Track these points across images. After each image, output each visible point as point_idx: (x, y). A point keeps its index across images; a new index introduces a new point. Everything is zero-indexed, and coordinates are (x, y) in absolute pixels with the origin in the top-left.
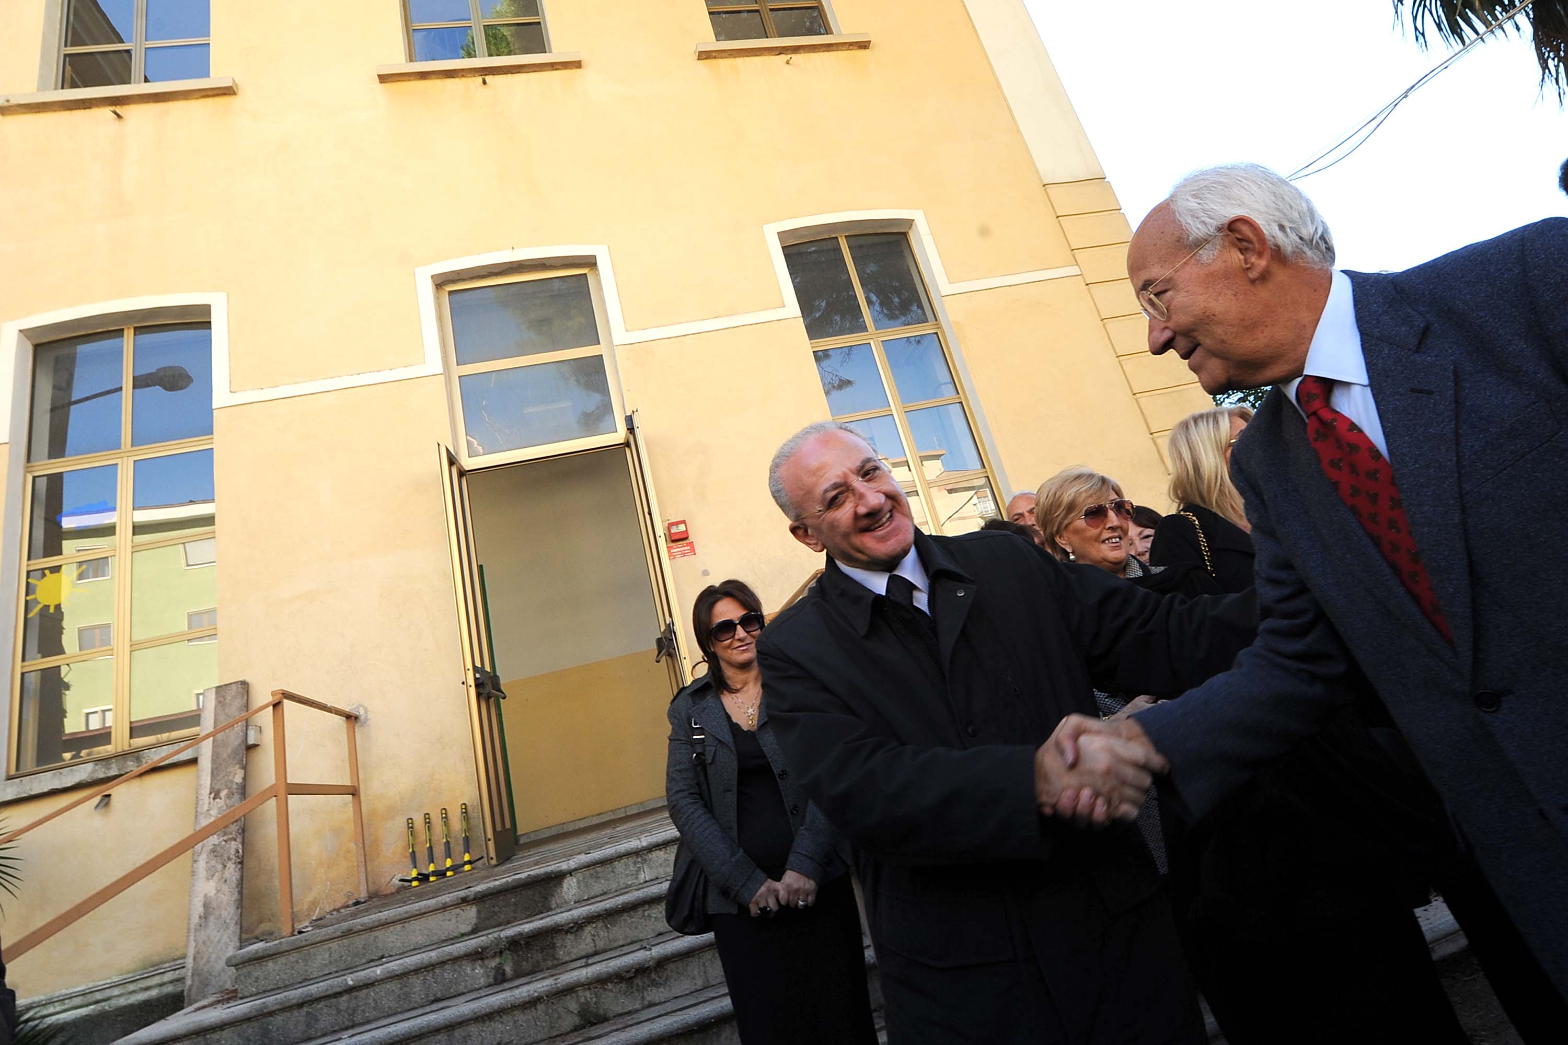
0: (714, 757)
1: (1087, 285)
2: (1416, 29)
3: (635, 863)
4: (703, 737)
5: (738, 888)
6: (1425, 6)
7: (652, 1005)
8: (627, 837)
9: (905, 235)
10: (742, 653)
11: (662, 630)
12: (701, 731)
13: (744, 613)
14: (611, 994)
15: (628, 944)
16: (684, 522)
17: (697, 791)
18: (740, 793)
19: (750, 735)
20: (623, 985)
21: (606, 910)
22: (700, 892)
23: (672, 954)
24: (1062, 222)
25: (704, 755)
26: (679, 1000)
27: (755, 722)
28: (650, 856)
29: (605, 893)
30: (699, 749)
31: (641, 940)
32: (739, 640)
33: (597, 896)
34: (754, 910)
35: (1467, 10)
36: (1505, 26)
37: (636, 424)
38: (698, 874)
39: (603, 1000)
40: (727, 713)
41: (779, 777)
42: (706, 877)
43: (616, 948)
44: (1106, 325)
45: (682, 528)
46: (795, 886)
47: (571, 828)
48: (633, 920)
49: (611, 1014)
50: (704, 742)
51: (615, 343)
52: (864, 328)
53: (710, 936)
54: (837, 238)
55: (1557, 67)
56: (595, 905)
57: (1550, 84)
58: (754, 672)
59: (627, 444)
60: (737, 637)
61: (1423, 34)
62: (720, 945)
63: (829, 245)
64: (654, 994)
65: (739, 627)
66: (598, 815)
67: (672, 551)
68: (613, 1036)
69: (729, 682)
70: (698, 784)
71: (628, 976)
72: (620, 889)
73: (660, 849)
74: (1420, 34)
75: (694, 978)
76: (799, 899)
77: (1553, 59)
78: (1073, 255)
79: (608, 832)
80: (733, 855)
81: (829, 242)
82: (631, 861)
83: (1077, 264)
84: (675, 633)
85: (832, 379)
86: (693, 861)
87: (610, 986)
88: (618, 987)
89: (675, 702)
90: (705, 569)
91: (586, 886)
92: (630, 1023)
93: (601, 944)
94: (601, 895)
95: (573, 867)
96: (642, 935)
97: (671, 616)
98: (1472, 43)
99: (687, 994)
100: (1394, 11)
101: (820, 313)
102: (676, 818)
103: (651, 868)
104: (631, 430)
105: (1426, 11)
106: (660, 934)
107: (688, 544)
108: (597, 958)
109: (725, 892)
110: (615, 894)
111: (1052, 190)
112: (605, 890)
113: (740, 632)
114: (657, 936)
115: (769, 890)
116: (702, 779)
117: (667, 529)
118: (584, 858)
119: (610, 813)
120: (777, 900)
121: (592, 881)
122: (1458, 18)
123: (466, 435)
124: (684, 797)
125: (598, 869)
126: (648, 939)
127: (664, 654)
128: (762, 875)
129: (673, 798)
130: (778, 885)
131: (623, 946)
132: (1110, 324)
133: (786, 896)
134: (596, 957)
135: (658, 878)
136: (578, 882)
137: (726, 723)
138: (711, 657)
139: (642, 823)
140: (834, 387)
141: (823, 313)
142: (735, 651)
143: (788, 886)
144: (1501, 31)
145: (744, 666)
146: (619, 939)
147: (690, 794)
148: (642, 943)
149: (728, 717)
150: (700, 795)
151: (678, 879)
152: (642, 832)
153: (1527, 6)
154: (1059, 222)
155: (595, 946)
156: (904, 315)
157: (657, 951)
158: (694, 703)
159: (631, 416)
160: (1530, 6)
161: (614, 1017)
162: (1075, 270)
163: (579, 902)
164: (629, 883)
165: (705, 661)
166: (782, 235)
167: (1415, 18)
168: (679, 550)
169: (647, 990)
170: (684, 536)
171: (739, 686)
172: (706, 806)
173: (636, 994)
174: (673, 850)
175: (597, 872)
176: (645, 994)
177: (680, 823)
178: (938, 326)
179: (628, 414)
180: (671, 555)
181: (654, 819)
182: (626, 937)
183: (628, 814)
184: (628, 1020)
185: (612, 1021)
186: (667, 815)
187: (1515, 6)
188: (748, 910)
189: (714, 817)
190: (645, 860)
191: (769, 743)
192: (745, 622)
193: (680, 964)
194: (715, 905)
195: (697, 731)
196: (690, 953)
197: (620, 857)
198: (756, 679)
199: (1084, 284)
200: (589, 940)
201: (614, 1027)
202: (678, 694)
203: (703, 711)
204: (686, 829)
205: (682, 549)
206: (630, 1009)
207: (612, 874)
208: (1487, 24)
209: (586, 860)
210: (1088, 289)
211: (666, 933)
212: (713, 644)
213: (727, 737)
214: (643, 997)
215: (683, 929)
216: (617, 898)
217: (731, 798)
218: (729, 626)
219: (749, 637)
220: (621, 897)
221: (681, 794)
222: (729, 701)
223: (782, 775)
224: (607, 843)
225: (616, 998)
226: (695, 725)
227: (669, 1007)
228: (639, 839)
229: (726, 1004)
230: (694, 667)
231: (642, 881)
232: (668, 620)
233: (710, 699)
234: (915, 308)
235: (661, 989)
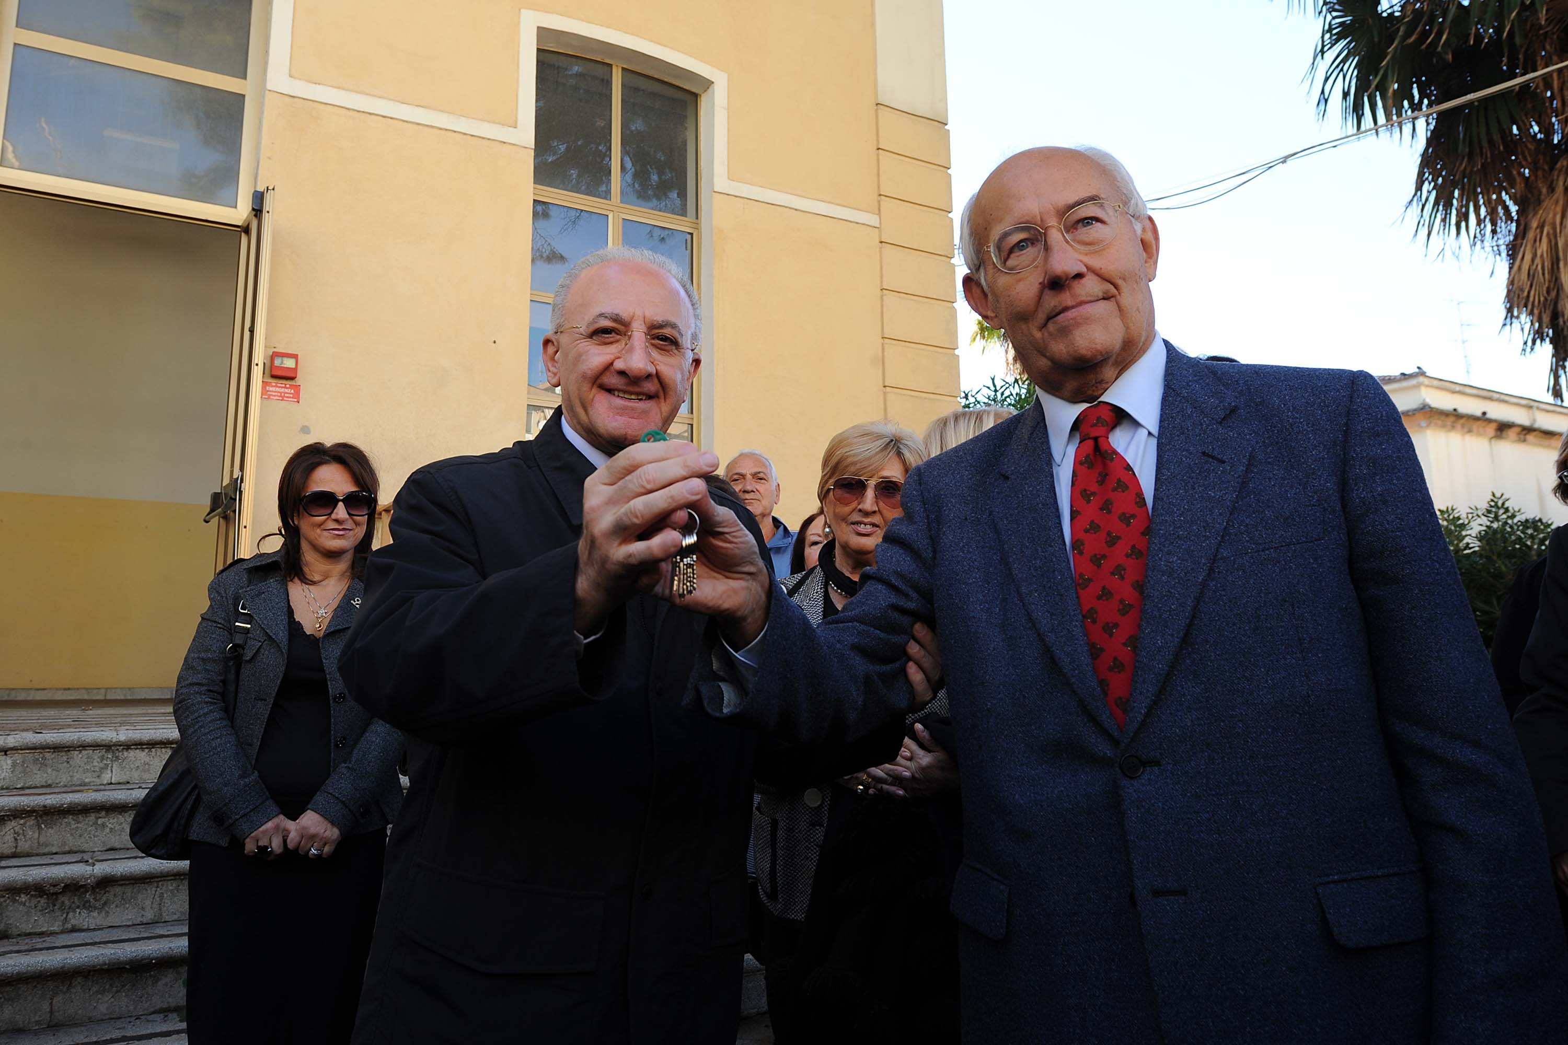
0: (255, 655)
1: (881, 242)
2: (1323, 92)
3: (102, 758)
4: (249, 626)
5: (237, 817)
6: (1342, 70)
7: (74, 930)
8: (98, 724)
9: (695, 96)
10: (334, 538)
11: (224, 485)
12: (249, 618)
13: (354, 489)
14: (21, 908)
15: (65, 853)
16: (295, 357)
17: (221, 690)
18: (275, 705)
19: (312, 640)
20: (43, 901)
21: (45, 806)
22: (186, 811)
23: (122, 876)
24: (880, 157)
25: (243, 649)
26: (116, 930)
27: (324, 627)
28: (126, 754)
29: (49, 786)
30: (239, 640)
31: (84, 852)
32: (337, 521)
33: (36, 787)
34: (250, 846)
35: (1378, 93)
36: (1404, 127)
37: (267, 206)
38: (189, 789)
39: (7, 913)
40: (289, 607)
41: (334, 699)
42: (199, 794)
43: (44, 854)
44: (884, 297)
45: (290, 363)
46: (313, 830)
47: (22, 696)
48: (79, 825)
49: (15, 931)
50: (248, 633)
51: (269, 86)
52: (607, 195)
53: (185, 864)
54: (611, 65)
55: (1429, 192)
56: (31, 798)
57: (1415, 208)
58: (342, 565)
59: (246, 230)
60: (333, 516)
61: (1326, 101)
62: (193, 878)
63: (599, 71)
64: (80, 918)
65: (341, 504)
66: (65, 689)
67: (267, 388)
68: (11, 958)
69: (306, 569)
70: (223, 682)
71: (52, 890)
72: (71, 786)
73: (143, 749)
74: (1324, 99)
75: (143, 909)
76: (312, 846)
77: (1430, 183)
78: (879, 202)
79: (75, 713)
80: (242, 777)
81: (600, 67)
82: (97, 754)
83: (879, 214)
84: (241, 492)
85: (543, 245)
86: (187, 773)
87: (23, 898)
88: (34, 901)
89: (224, 574)
90: (307, 424)
91: (24, 772)
92: (39, 946)
93: (24, 846)
94: (42, 787)
95: (12, 745)
96: (86, 845)
97: (242, 468)
98: (1366, 131)
99: (129, 926)
100: (1312, 61)
101: (555, 158)
102: (179, 715)
103: (123, 768)
104: (258, 211)
105: (1341, 75)
106: (112, 849)
107: (291, 387)
108: (15, 862)
109: (219, 818)
110: (63, 790)
111: (883, 112)
112: (49, 782)
113: (341, 511)
114: (106, 851)
115: (277, 827)
116: (232, 676)
117: (269, 359)
118: (30, 738)
119: (83, 691)
120: (285, 841)
121: (35, 769)
122: (1366, 99)
123: (4, 137)
124: (201, 693)
125: (47, 755)
126: (94, 852)
127: (218, 514)
128: (274, 808)
129: (184, 691)
130: (291, 825)
131: (56, 853)
132: (890, 298)
133: (297, 839)
134: (13, 860)
135: (128, 783)
136: (14, 765)
137: (284, 618)
138: (291, 533)
139: (125, 712)
140: (542, 257)
141: (557, 159)
142: (325, 533)
143: (304, 828)
144: (1398, 129)
145: (332, 555)
146: (53, 845)
147: (209, 691)
148: (84, 855)
149: (290, 612)
150: (223, 695)
151: (161, 788)
152: (122, 724)
153: (1432, 114)
154: (878, 155)
155: (16, 847)
156: (659, 199)
157: (101, 869)
158: (250, 582)
159: (262, 194)
160: (1435, 116)
161: (19, 935)
162: (873, 220)
163: (7, 788)
164: (87, 780)
165: (281, 534)
166: (542, 32)
167: (1327, 79)
168: (277, 389)
169: (74, 911)
170: (292, 375)
171: (317, 578)
172: (226, 710)
173: (58, 913)
174: (166, 754)
175: (44, 758)
176: (71, 915)
177: (185, 722)
178: (697, 226)
179: (261, 188)
180: (264, 392)
181: (144, 711)
182: (64, 844)
183: (108, 697)
184: (37, 942)
185: (14, 940)
186: (171, 709)
187: (1421, 109)
188: (243, 845)
189: (233, 727)
190: (117, 757)
191: (331, 656)
192: (351, 501)
193: (129, 890)
194: (200, 829)
195: (243, 617)
196: (146, 879)
197: (83, 746)
198: (343, 575)
199: (877, 241)
200: (9, 838)
201: (16, 948)
202: (231, 565)
203: (258, 595)
204: (190, 732)
205: (283, 390)
206: (44, 929)
207: (65, 764)
208: (1388, 116)
209: (34, 740)
210: (881, 248)
211: (121, 849)
212: (299, 516)
213: (281, 634)
214: (66, 918)
215: (148, 850)
216: (65, 795)
217: (263, 710)
218: (327, 500)
219: (350, 521)
220: (71, 795)
221: (196, 688)
222: (298, 593)
223: (339, 698)
224: (69, 726)
225: (28, 913)
226: (241, 609)
227: (99, 936)
228: (116, 730)
229: (181, 945)
230: (264, 537)
231: (105, 782)
232: (237, 473)
233: (272, 583)
234: (674, 195)
235: (95, 914)
